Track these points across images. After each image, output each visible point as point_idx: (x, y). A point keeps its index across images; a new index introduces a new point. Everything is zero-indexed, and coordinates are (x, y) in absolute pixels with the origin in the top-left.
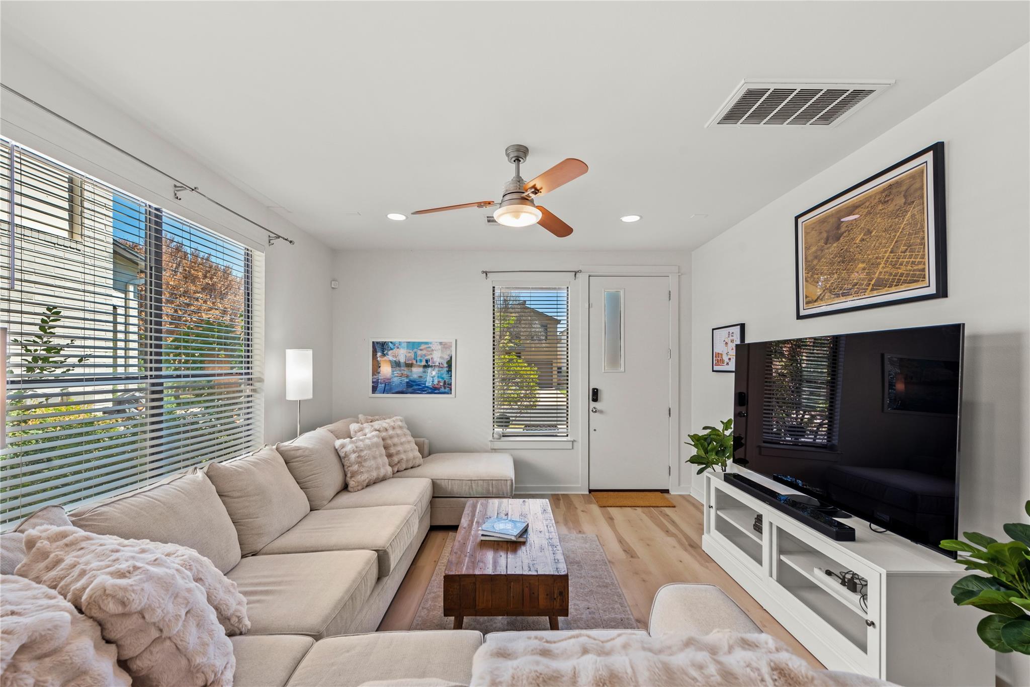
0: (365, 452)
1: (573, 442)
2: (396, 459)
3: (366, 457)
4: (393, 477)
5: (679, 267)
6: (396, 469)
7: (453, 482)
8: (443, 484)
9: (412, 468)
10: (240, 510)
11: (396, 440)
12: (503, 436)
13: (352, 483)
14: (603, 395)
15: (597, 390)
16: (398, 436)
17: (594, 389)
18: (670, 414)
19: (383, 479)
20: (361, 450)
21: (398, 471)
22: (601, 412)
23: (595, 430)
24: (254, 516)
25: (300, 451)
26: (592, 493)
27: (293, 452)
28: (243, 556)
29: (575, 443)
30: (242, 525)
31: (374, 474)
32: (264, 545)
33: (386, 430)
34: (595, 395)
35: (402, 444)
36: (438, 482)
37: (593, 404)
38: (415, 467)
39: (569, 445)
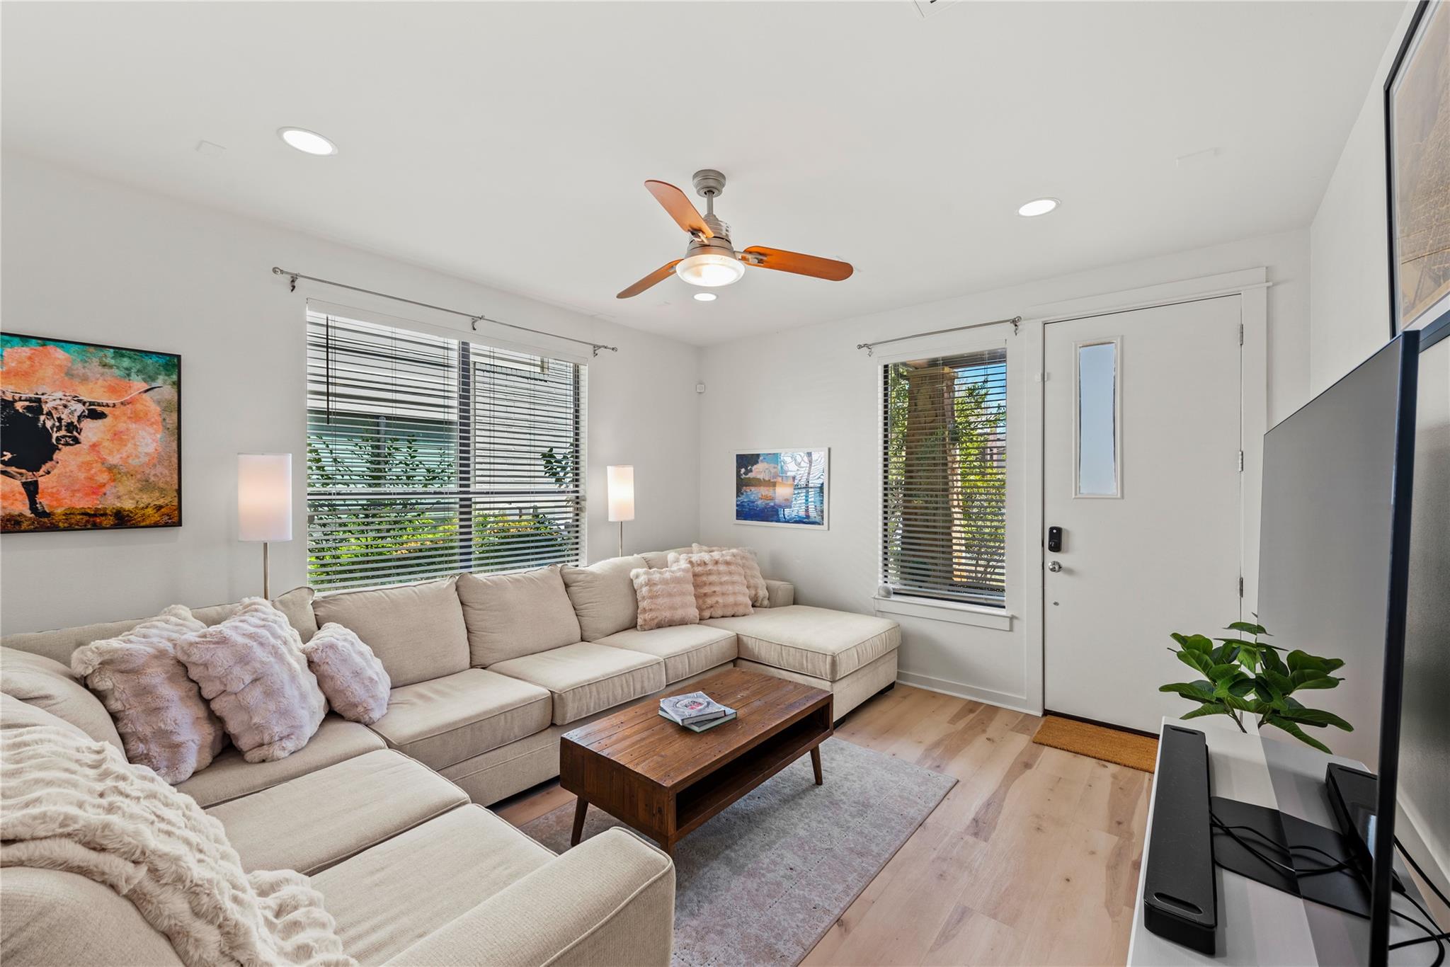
0: (659, 587)
1: (1012, 618)
2: (710, 601)
3: (659, 593)
4: (698, 624)
5: (1267, 268)
6: (707, 614)
7: (761, 643)
8: (750, 643)
9: (733, 616)
10: (478, 621)
11: (713, 578)
12: (894, 593)
13: (640, 621)
14: (1071, 540)
15: (1059, 530)
16: (719, 573)
17: (1052, 529)
18: (1241, 590)
19: (683, 622)
20: (655, 584)
21: (711, 618)
22: (1070, 572)
23: (1056, 604)
24: (490, 631)
25: (583, 575)
26: (1048, 717)
27: (575, 576)
28: (472, 666)
29: (1015, 622)
30: (478, 637)
31: (667, 614)
32: (495, 661)
33: (705, 564)
34: (1056, 540)
35: (721, 584)
36: (745, 639)
37: (1051, 557)
38: (738, 616)
39: (1006, 626)
